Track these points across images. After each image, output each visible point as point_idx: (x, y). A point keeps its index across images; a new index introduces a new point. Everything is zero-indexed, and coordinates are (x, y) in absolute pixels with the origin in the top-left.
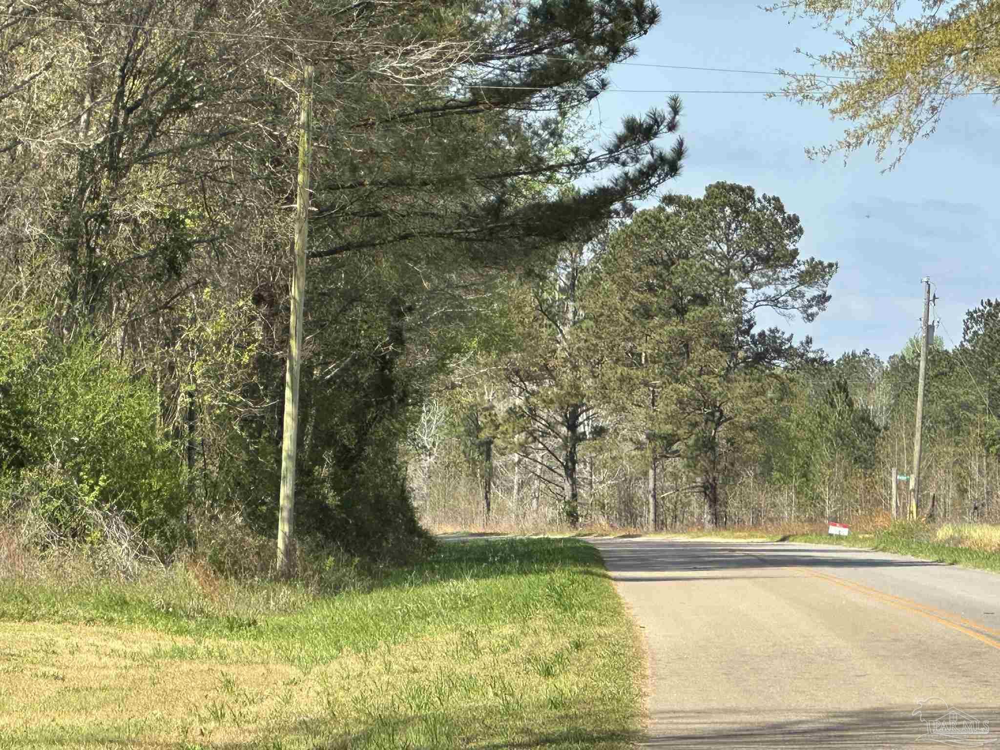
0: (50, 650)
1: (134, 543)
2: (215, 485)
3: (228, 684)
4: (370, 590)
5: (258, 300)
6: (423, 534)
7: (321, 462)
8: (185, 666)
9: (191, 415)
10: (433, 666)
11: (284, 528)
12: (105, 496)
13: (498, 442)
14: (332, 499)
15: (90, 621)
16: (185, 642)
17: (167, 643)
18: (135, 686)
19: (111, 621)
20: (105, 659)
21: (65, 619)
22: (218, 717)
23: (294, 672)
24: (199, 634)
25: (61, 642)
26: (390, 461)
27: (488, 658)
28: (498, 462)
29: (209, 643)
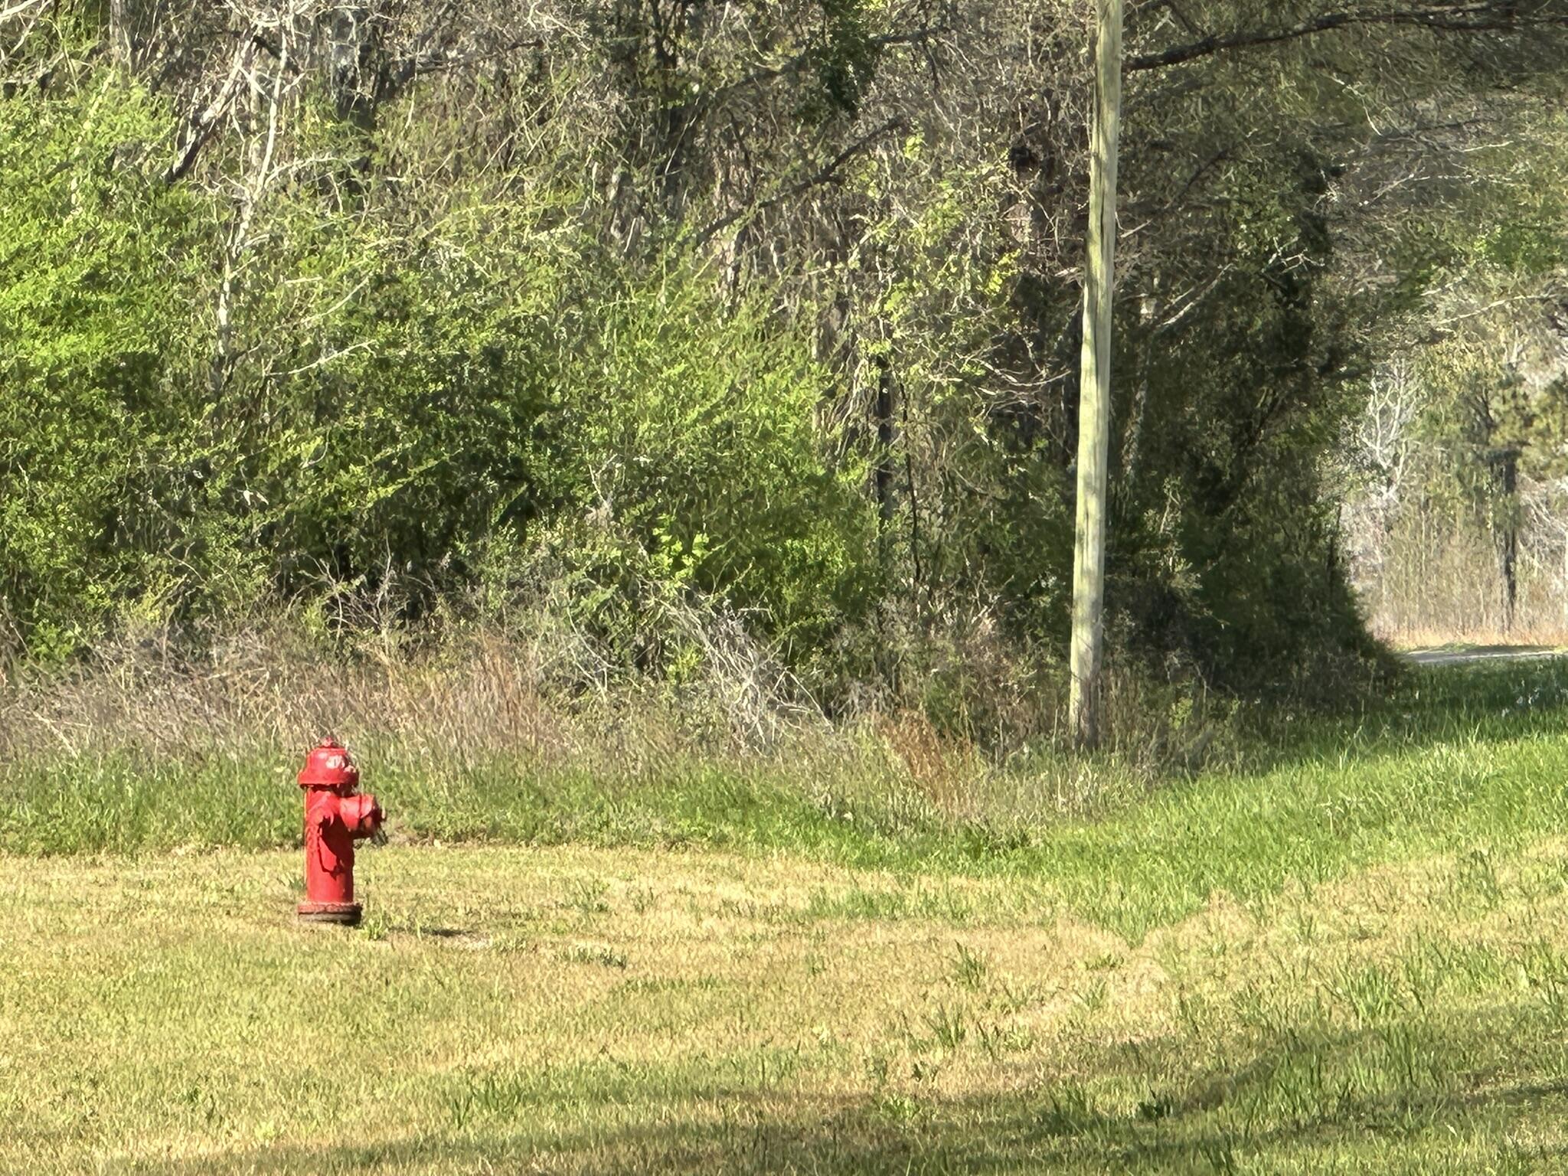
0: (594, 905)
1: (767, 678)
2: (937, 555)
3: (971, 971)
4: (1265, 767)
5: (1022, 160)
6: (1378, 650)
7: (1159, 502)
8: (880, 935)
9: (882, 405)
10: (1401, 924)
11: (1082, 640)
12: (703, 580)
13: (1533, 454)
14: (1182, 577)
15: (675, 842)
16: (878, 882)
17: (840, 887)
18: (773, 978)
19: (720, 841)
20: (709, 922)
21: (623, 839)
22: (950, 1037)
23: (1106, 943)
24: (907, 864)
25: (617, 887)
26: (1306, 498)
27: (1516, 907)
28: (1529, 494)
29: (928, 883)
